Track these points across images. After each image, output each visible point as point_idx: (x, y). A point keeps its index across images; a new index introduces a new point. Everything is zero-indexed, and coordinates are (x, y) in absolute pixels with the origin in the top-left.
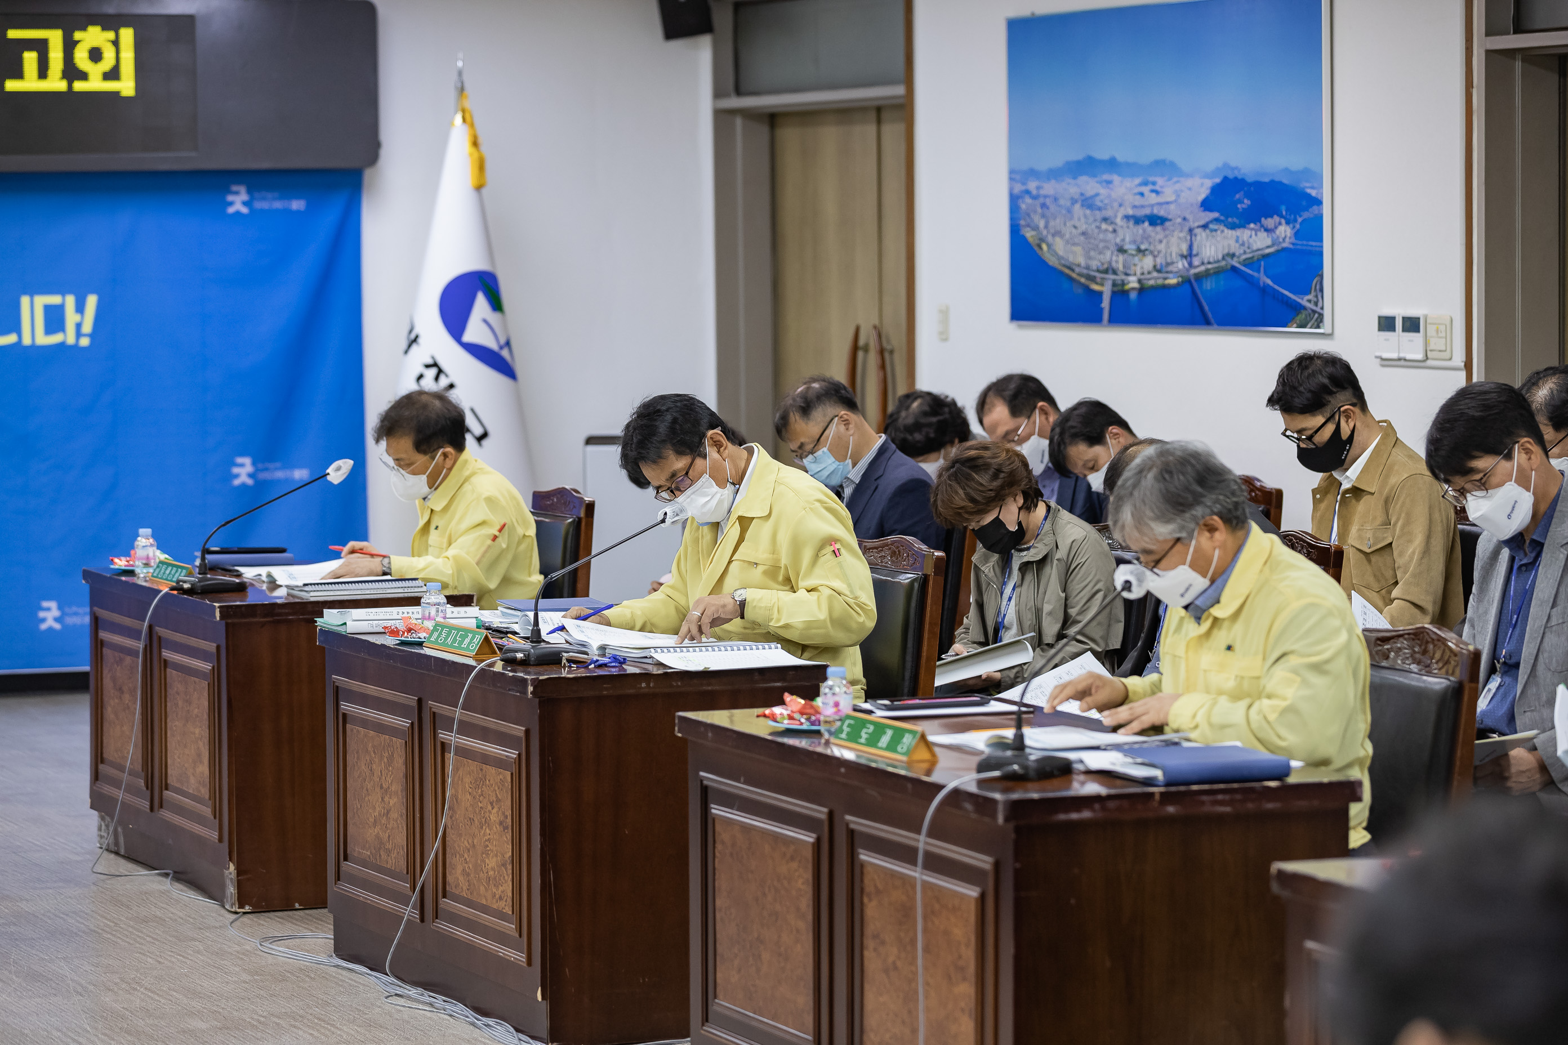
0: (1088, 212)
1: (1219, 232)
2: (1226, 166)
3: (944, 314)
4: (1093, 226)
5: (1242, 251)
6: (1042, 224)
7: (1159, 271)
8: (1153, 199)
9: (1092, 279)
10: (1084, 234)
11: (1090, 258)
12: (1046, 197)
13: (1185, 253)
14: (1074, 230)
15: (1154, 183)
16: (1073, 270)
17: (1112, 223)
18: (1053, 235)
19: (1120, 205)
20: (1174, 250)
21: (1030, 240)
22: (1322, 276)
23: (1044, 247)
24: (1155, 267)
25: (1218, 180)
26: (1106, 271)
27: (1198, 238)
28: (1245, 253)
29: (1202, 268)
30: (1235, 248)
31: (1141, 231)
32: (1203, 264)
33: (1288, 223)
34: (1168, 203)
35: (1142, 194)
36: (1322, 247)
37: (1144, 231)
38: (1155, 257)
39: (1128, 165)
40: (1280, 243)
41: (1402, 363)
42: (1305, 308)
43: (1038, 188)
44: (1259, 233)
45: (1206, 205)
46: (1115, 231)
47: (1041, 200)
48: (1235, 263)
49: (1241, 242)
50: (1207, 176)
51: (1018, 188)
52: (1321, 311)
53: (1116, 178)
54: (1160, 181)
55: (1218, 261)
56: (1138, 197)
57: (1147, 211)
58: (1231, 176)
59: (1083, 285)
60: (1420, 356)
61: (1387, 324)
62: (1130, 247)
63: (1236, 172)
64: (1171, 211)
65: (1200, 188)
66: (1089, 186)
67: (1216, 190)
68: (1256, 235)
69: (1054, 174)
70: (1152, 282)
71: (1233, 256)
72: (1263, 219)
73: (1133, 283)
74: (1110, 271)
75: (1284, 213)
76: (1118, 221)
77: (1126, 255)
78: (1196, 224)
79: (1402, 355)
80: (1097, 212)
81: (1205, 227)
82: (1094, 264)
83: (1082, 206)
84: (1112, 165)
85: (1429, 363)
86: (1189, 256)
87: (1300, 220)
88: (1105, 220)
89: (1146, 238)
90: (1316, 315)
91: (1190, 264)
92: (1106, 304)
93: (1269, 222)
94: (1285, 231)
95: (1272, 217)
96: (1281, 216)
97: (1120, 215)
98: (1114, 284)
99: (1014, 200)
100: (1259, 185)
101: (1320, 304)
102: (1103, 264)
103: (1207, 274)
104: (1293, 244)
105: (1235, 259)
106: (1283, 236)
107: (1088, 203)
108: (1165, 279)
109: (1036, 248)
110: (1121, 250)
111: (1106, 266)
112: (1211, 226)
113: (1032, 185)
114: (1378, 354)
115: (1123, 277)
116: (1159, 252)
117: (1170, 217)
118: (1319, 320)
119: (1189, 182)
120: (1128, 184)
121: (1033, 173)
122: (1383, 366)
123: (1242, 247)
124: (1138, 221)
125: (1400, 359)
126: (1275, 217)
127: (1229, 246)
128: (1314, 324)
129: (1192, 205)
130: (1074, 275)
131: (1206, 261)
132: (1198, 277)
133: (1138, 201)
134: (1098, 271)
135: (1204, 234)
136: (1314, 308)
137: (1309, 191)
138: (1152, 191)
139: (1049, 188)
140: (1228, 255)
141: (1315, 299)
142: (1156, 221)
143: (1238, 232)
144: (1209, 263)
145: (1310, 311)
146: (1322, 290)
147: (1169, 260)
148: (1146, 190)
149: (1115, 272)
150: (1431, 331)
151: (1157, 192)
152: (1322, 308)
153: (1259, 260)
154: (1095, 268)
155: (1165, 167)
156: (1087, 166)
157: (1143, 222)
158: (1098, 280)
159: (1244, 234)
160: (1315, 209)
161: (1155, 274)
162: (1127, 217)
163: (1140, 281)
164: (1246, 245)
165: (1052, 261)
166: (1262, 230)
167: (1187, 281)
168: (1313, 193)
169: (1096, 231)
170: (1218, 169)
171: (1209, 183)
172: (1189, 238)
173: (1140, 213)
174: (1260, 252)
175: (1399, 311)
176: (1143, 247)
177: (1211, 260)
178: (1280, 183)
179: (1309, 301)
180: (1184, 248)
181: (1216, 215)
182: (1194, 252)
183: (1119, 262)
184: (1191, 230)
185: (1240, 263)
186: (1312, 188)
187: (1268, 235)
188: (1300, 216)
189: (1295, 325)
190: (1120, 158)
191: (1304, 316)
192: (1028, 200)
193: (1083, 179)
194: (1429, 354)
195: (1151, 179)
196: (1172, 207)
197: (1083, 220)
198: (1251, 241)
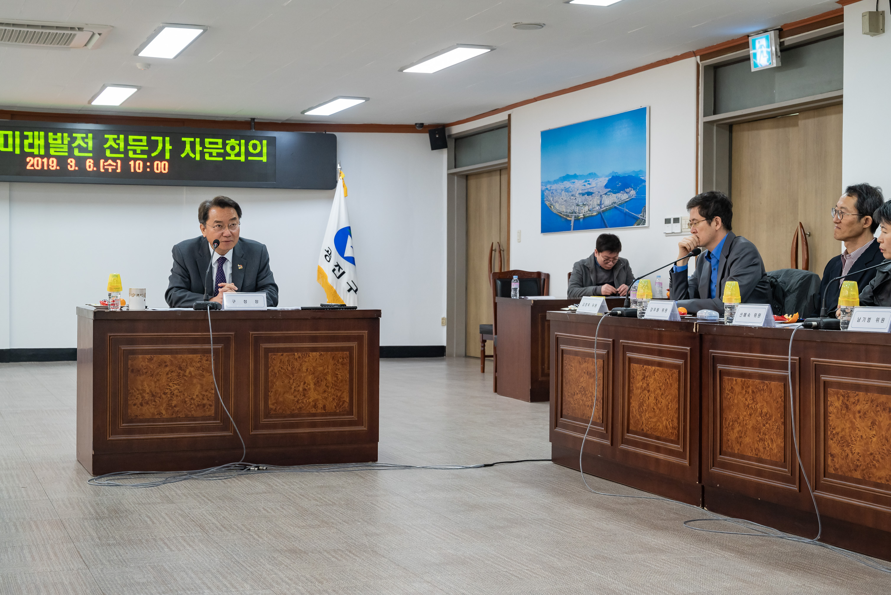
0: (567, 193)
1: (610, 195)
2: (613, 172)
3: (519, 233)
4: (568, 198)
6: (551, 200)
7: (590, 211)
8: (589, 186)
9: (568, 216)
10: (565, 201)
11: (567, 209)
12: (553, 190)
13: (599, 204)
14: (562, 200)
15: (589, 181)
16: (561, 214)
17: (575, 196)
18: (555, 203)
19: (578, 190)
20: (595, 203)
21: (548, 205)
22: (645, 207)
23: (552, 207)
24: (589, 209)
25: (610, 178)
26: (572, 213)
27: (604, 198)
29: (605, 208)
30: (616, 200)
31: (584, 198)
33: (634, 190)
34: (593, 187)
35: (585, 185)
36: (646, 197)
37: (585, 198)
38: (589, 206)
39: (581, 176)
40: (631, 197)
41: (673, 234)
43: (550, 187)
45: (606, 187)
46: (576, 199)
47: (552, 191)
48: (616, 205)
49: (618, 198)
50: (607, 177)
51: (544, 188)
52: (645, 219)
53: (576, 181)
54: (591, 180)
55: (610, 205)
56: (583, 186)
57: (586, 191)
58: (615, 175)
59: (565, 218)
60: (679, 231)
61: (667, 221)
62: (581, 204)
63: (617, 174)
64: (594, 190)
65: (604, 181)
66: (567, 184)
67: (610, 181)
68: (623, 195)
69: (556, 182)
70: (588, 215)
72: (625, 189)
73: (581, 216)
74: (574, 213)
75: (633, 186)
76: (577, 195)
77: (579, 207)
78: (603, 194)
79: (673, 231)
80: (570, 193)
81: (606, 194)
82: (569, 211)
83: (565, 191)
84: (575, 176)
85: (683, 233)
86: (600, 205)
88: (572, 195)
89: (586, 200)
90: (643, 220)
91: (601, 208)
92: (572, 224)
93: (628, 190)
94: (633, 193)
95: (629, 188)
96: (632, 188)
97: (577, 193)
98: (575, 217)
99: (543, 192)
100: (624, 177)
101: (645, 217)
102: (571, 210)
103: (606, 210)
107: (567, 190)
108: (592, 213)
109: (550, 208)
110: (578, 205)
111: (572, 211)
112: (608, 194)
113: (548, 187)
114: (665, 232)
115: (578, 214)
116: (590, 204)
117: (594, 192)
119: (600, 179)
120: (580, 183)
121: (549, 182)
122: (666, 236)
123: (618, 200)
124: (583, 194)
125: (672, 233)
127: (614, 200)
129: (601, 187)
130: (562, 215)
131: (606, 206)
132: (603, 211)
133: (584, 188)
134: (570, 213)
135: (605, 197)
136: (643, 218)
137: (641, 178)
138: (588, 184)
139: (554, 187)
140: (614, 203)
141: (643, 215)
142: (589, 194)
143: (617, 195)
145: (641, 219)
146: (645, 212)
147: (593, 207)
148: (586, 184)
149: (575, 213)
150: (683, 222)
151: (589, 184)
153: (624, 203)
154: (569, 212)
155: (593, 175)
156: (567, 178)
157: (585, 195)
158: (570, 216)
159: (619, 195)
160: (643, 184)
161: (589, 212)
162: (580, 194)
163: (584, 215)
164: (620, 199)
165: (555, 211)
166: (625, 193)
167: (599, 213)
168: (643, 178)
169: (570, 199)
170: (610, 174)
171: (607, 179)
172: (600, 198)
173: (584, 192)
174: (624, 201)
175: (672, 217)
176: (585, 203)
177: (608, 205)
178: (632, 176)
179: (641, 216)
180: (599, 202)
181: (610, 189)
182: (602, 203)
183: (577, 209)
184: (601, 196)
187: (627, 195)
188: (638, 187)
189: (636, 225)
190: (578, 174)
191: (639, 221)
192: (547, 192)
193: (565, 182)
194: (683, 230)
195: (588, 180)
196: (595, 188)
197: (565, 196)
198: (621, 197)
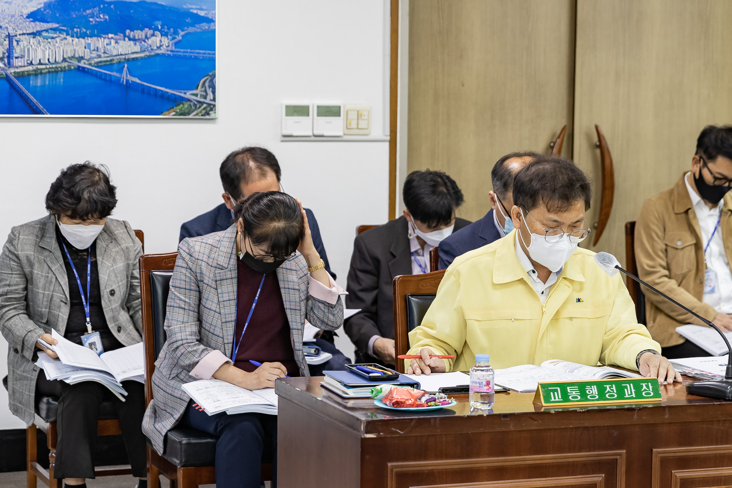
1: (58, 40)
5: (94, 54)
22: (213, 76)
28: (99, 56)
29: (30, 68)
32: (31, 64)
33: (164, 34)
36: (215, 54)
40: (152, 49)
41: (318, 138)
42: (189, 100)
44: (121, 42)
48: (82, 64)
49: (92, 48)
52: (213, 103)
55: (56, 63)
61: (297, 111)
68: (116, 42)
71: (80, 59)
72: (128, 31)
75: (160, 27)
79: (315, 133)
81: (34, 35)
85: (346, 137)
87: (182, 33)
90: (205, 105)
91: (9, 64)
93: (138, 34)
94: (160, 41)
96: (156, 29)
101: (210, 96)
103: (37, 73)
104: (171, 51)
105: (83, 61)
106: (158, 45)
112: (44, 34)
118: (209, 109)
123: (95, 52)
125: (315, 136)
126: (147, 30)
128: (201, 112)
132: (21, 76)
136: (202, 100)
140: (73, 57)
141: (204, 94)
143: (89, 40)
144: (40, 64)
145: (196, 103)
146: (212, 86)
152: (214, 100)
159: (100, 43)
160: (205, 26)
164: (103, 51)
166: (127, 39)
168: (202, 13)
179: (196, 95)
184: (10, 37)
185: (90, 64)
186: (201, 9)
187: (135, 44)
188: (183, 31)
189: (174, 113)
191: (186, 106)
